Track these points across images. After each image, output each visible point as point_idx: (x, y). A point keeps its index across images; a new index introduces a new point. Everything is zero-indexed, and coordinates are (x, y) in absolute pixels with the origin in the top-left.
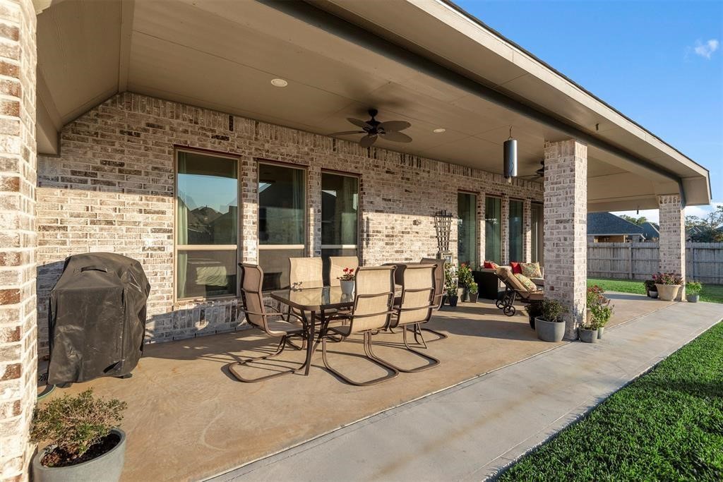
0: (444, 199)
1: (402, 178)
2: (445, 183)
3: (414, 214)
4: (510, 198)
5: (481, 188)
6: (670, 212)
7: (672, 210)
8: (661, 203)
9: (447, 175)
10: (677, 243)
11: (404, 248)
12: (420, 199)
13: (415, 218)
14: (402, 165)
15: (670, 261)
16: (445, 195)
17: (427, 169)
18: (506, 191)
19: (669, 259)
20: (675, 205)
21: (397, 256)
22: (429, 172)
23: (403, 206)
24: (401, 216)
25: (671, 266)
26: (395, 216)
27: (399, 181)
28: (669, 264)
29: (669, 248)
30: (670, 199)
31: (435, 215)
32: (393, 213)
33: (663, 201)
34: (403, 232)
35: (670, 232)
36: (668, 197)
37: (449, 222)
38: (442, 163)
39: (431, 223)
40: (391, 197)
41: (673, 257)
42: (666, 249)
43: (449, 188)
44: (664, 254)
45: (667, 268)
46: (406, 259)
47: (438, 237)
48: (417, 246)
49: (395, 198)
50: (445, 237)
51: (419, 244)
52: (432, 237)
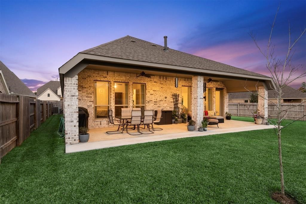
3: (165, 95)
6: (262, 92)
10: (263, 104)
11: (161, 106)
12: (167, 90)
14: (160, 79)
17: (169, 80)
23: (160, 92)
24: (159, 96)
27: (159, 85)
32: (157, 95)
33: (259, 88)
34: (160, 101)
35: (261, 99)
37: (178, 97)
39: (171, 97)
47: (174, 102)
48: (165, 105)
49: (157, 90)
50: (177, 102)
51: (167, 104)
52: (171, 102)
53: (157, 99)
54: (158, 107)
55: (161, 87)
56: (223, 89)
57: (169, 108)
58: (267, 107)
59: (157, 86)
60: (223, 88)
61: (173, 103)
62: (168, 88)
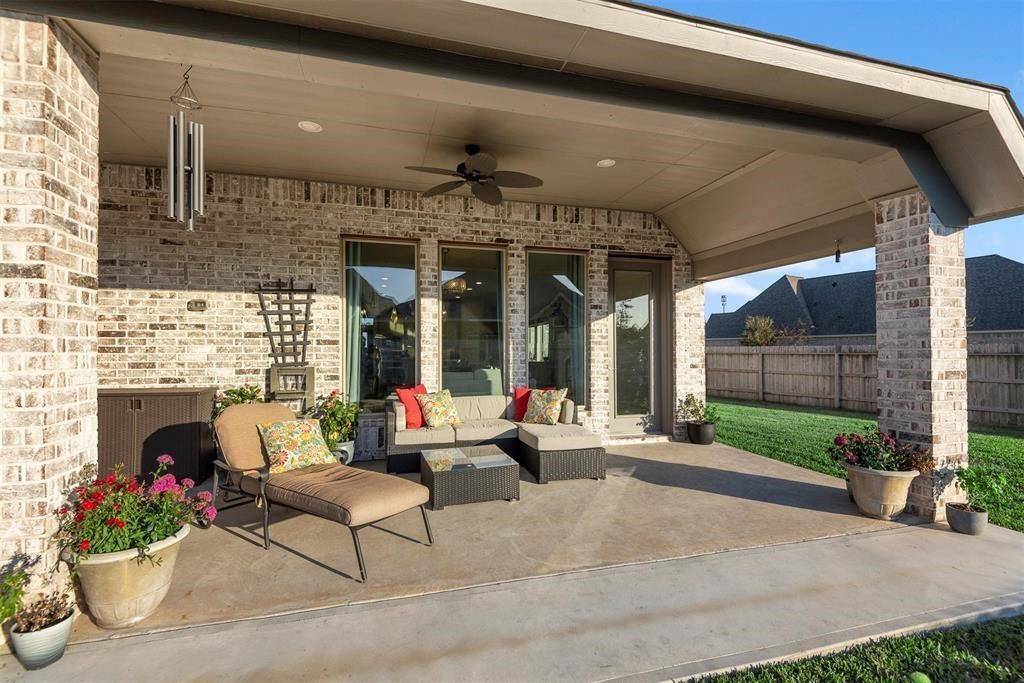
0: (292, 256)
1: (152, 217)
2: (295, 223)
3: (191, 288)
4: (527, 248)
5: (422, 229)
6: (902, 245)
7: (908, 239)
8: (880, 221)
9: (300, 206)
10: (919, 341)
11: (158, 357)
12: (211, 258)
13: (195, 295)
14: (152, 190)
15: (904, 395)
16: (295, 248)
17: (233, 195)
18: (512, 234)
19: (902, 390)
20: (913, 222)
21: (134, 373)
22: (239, 201)
23: (155, 272)
24: (148, 293)
25: (906, 409)
26: (129, 294)
27: (140, 224)
28: (902, 405)
29: (901, 355)
30: (902, 205)
31: (259, 290)
32: (124, 287)
33: (884, 216)
34: (153, 327)
35: (902, 305)
36: (897, 200)
37: (308, 303)
38: (281, 182)
39: (249, 306)
40: (115, 256)
41: (912, 382)
42: (893, 359)
43: (308, 232)
44: (889, 374)
45: (896, 416)
46: (164, 381)
47: (269, 334)
48: (200, 353)
49: (130, 257)
50: (294, 333)
51: (211, 349)
52: (249, 335)
53: (122, 318)
54: (134, 366)
55: (164, 242)
56: (669, 258)
57: (228, 373)
58: (962, 365)
59: (128, 232)
60: (665, 251)
61: (264, 344)
62: (220, 245)
